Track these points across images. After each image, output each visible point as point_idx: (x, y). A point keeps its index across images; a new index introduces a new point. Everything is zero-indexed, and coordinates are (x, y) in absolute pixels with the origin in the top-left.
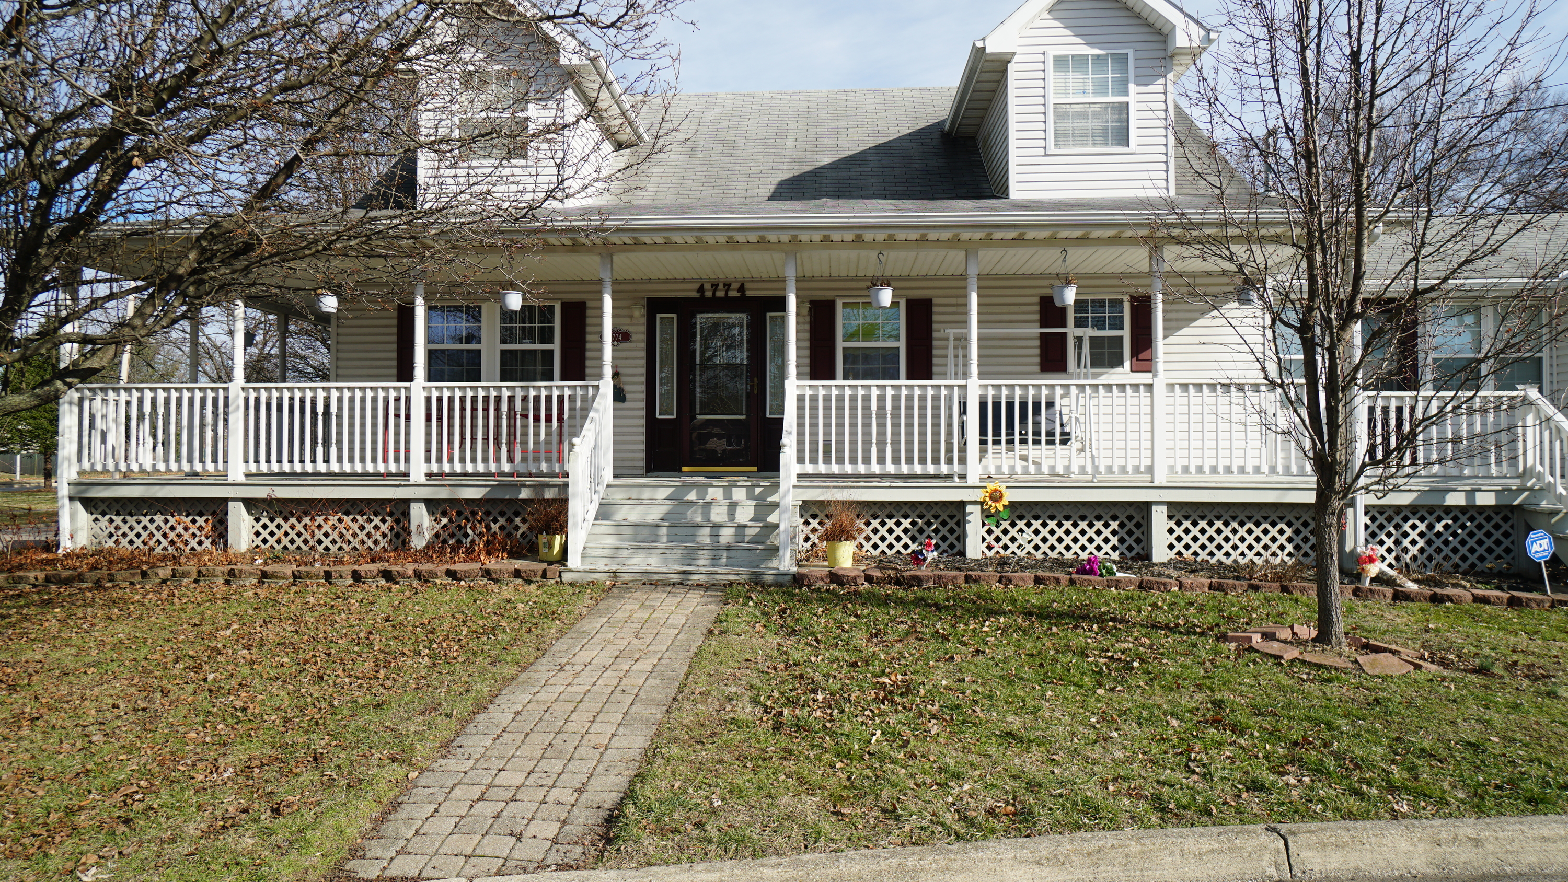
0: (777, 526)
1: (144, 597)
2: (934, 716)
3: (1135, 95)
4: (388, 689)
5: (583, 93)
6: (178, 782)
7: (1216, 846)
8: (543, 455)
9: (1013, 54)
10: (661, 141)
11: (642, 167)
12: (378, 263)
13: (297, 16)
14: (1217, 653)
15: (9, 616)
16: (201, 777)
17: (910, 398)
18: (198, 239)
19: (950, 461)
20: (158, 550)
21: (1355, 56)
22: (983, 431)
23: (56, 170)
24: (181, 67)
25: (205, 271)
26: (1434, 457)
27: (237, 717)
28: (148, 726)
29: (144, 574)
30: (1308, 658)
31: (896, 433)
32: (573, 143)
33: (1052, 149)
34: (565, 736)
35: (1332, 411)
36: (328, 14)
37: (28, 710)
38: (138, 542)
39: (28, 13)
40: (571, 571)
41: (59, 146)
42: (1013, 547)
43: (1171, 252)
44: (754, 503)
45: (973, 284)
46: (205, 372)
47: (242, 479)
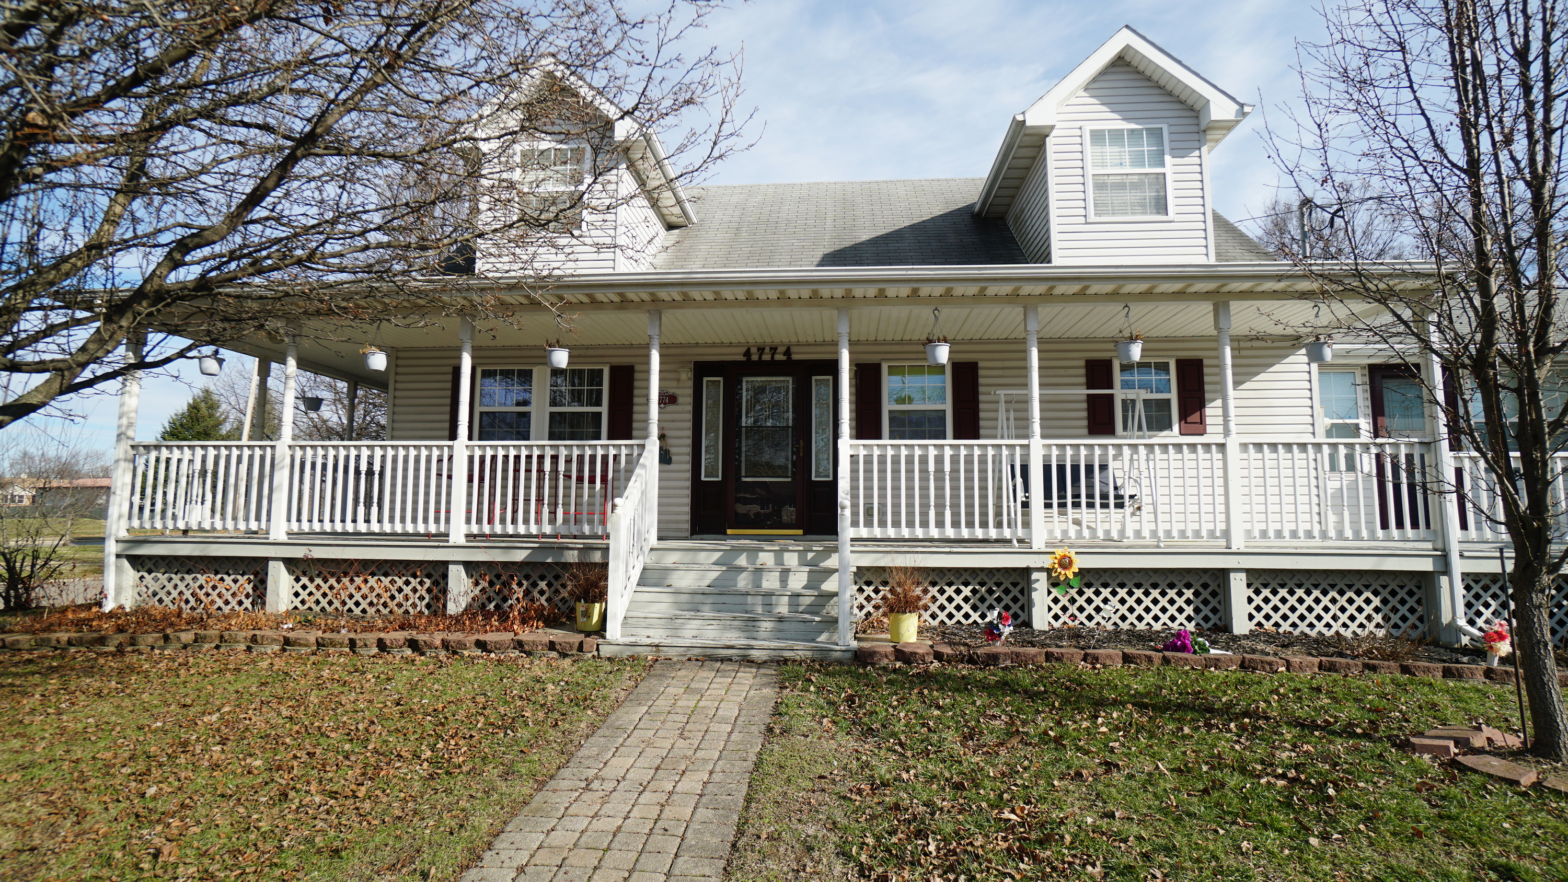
0: (833, 595)
1: (156, 664)
3: (1171, 166)
5: (635, 169)
8: (585, 516)
9: (1052, 127)
11: (689, 244)
17: (969, 460)
19: (1013, 525)
29: (167, 638)
33: (1092, 218)
40: (610, 643)
44: (807, 569)
47: (284, 538)
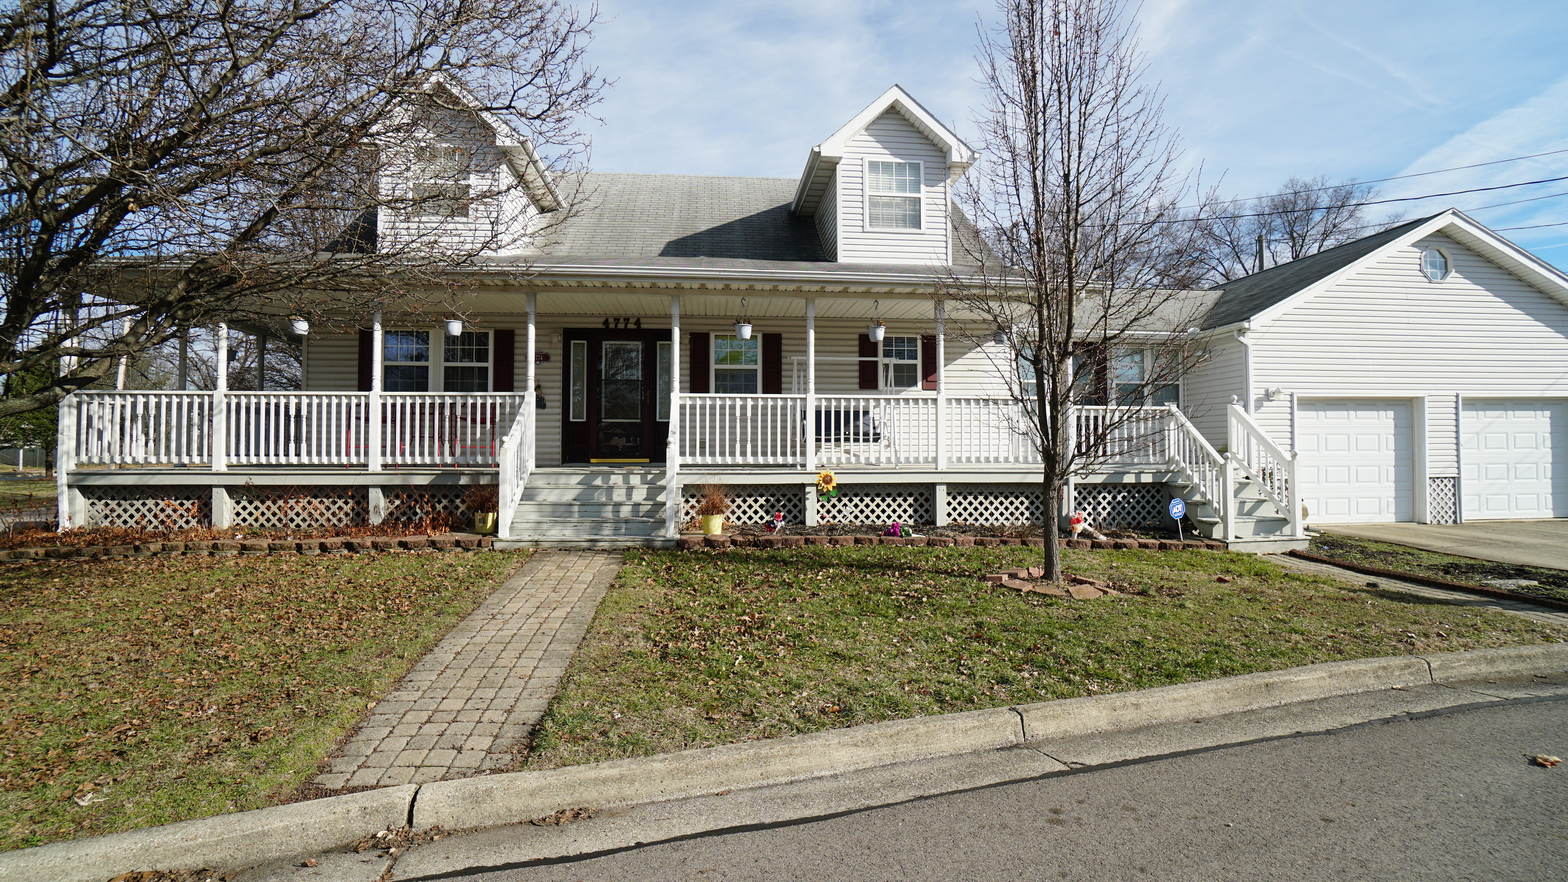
0: (664, 504)
1: (137, 567)
2: (781, 643)
3: (924, 193)
4: (350, 637)
5: (514, 167)
6: (167, 719)
7: (977, 724)
8: (478, 450)
9: (841, 158)
10: (575, 208)
11: (560, 227)
12: (343, 296)
13: (277, 96)
14: (979, 589)
15: (10, 586)
16: (188, 714)
17: (765, 408)
18: (187, 272)
19: (794, 454)
20: (150, 528)
21: (1066, 177)
22: (818, 432)
23: (57, 210)
24: (173, 131)
25: (193, 298)
26: (1117, 450)
27: (220, 664)
28: (140, 674)
29: (137, 549)
30: (1038, 590)
31: (754, 434)
32: (505, 206)
33: (868, 228)
34: (497, 670)
35: (1054, 419)
36: (303, 96)
37: (28, 665)
38: (131, 522)
39: (33, 79)
40: (501, 541)
41: (61, 191)
42: (839, 517)
43: (949, 305)
44: (647, 486)
45: (811, 323)
46: (193, 382)
47: (224, 469)
